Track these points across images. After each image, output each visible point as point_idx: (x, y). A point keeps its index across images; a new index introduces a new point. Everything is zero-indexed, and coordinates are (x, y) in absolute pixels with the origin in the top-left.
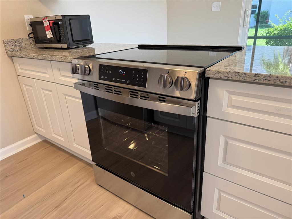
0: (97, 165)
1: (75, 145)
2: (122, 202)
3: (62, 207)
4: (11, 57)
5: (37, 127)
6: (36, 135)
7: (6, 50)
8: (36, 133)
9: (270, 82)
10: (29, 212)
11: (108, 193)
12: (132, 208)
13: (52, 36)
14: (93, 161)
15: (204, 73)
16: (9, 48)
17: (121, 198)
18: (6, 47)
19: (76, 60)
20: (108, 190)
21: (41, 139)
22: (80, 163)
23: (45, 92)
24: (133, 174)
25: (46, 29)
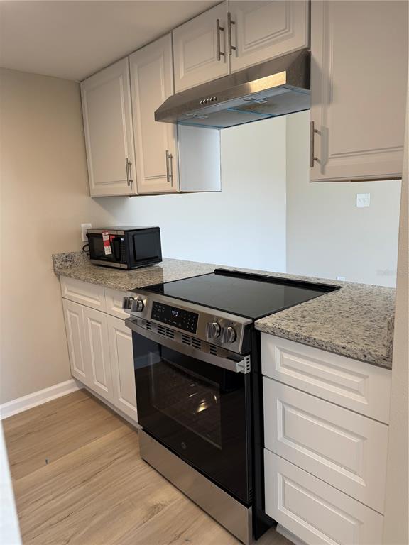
0: (143, 430)
1: (121, 399)
2: (170, 487)
3: (91, 482)
4: (58, 275)
5: (76, 369)
6: (72, 381)
7: (54, 266)
8: (74, 378)
9: (309, 344)
10: (51, 481)
11: (154, 472)
12: (181, 496)
13: (111, 253)
14: (139, 423)
15: (252, 325)
16: (57, 265)
17: (170, 482)
18: (54, 263)
19: (130, 293)
20: (155, 469)
21: (78, 387)
22: (125, 428)
23: (93, 322)
24: (184, 446)
25: (105, 244)
